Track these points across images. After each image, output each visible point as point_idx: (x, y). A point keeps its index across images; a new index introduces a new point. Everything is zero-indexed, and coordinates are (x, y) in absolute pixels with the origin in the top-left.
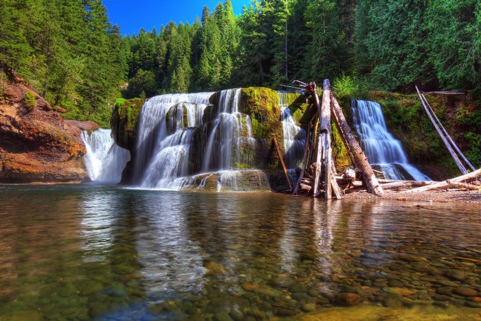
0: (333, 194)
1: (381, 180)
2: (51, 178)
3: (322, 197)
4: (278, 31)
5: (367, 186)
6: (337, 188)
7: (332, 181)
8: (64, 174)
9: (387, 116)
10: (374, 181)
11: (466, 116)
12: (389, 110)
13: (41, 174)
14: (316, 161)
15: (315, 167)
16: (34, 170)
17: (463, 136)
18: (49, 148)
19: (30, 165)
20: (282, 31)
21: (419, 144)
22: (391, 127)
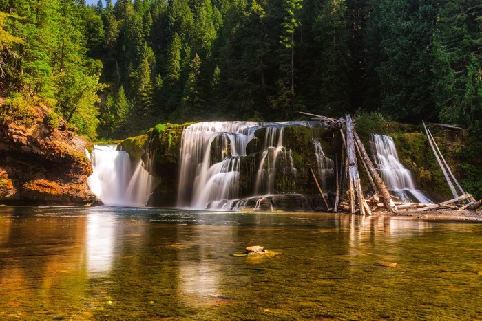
0: (366, 212)
1: (396, 203)
2: (68, 199)
3: (358, 213)
4: (284, 42)
5: (386, 207)
6: (367, 207)
7: (364, 203)
8: (83, 196)
9: (398, 148)
10: (392, 203)
11: (463, 150)
12: (399, 143)
13: (58, 196)
14: (349, 189)
15: (350, 193)
16: (53, 192)
17: (460, 166)
18: (68, 169)
19: (49, 187)
20: (288, 42)
21: (425, 173)
22: (402, 158)
